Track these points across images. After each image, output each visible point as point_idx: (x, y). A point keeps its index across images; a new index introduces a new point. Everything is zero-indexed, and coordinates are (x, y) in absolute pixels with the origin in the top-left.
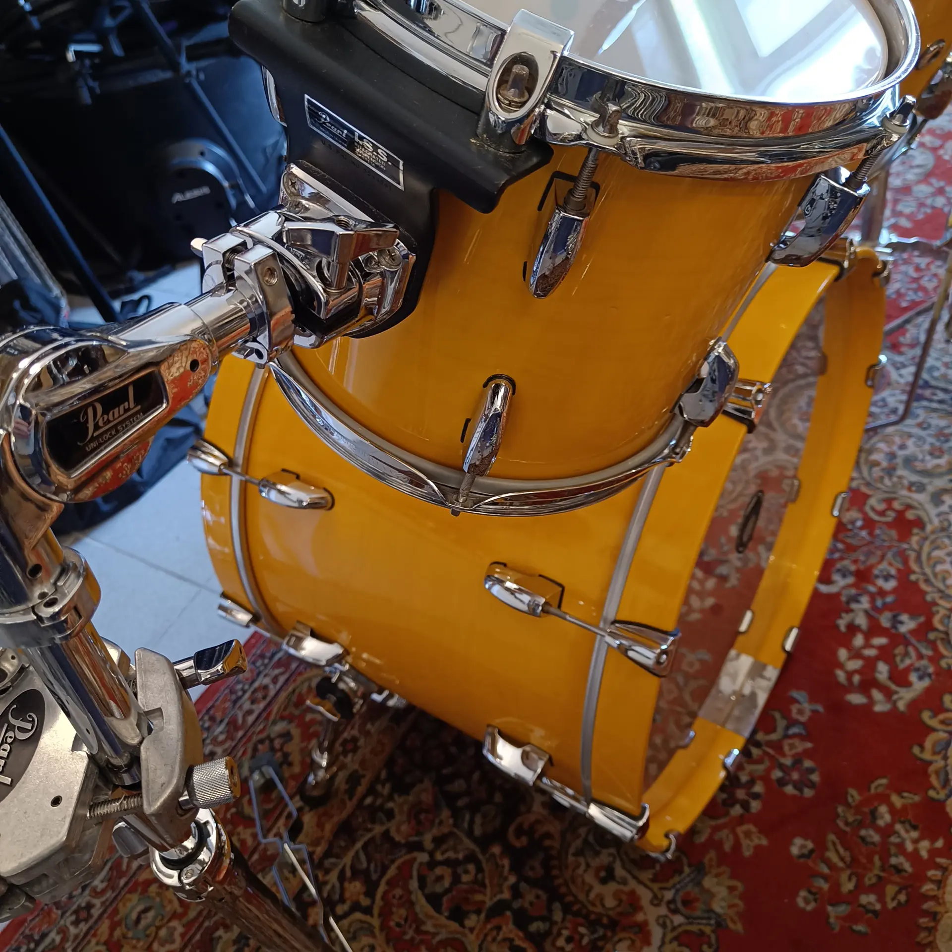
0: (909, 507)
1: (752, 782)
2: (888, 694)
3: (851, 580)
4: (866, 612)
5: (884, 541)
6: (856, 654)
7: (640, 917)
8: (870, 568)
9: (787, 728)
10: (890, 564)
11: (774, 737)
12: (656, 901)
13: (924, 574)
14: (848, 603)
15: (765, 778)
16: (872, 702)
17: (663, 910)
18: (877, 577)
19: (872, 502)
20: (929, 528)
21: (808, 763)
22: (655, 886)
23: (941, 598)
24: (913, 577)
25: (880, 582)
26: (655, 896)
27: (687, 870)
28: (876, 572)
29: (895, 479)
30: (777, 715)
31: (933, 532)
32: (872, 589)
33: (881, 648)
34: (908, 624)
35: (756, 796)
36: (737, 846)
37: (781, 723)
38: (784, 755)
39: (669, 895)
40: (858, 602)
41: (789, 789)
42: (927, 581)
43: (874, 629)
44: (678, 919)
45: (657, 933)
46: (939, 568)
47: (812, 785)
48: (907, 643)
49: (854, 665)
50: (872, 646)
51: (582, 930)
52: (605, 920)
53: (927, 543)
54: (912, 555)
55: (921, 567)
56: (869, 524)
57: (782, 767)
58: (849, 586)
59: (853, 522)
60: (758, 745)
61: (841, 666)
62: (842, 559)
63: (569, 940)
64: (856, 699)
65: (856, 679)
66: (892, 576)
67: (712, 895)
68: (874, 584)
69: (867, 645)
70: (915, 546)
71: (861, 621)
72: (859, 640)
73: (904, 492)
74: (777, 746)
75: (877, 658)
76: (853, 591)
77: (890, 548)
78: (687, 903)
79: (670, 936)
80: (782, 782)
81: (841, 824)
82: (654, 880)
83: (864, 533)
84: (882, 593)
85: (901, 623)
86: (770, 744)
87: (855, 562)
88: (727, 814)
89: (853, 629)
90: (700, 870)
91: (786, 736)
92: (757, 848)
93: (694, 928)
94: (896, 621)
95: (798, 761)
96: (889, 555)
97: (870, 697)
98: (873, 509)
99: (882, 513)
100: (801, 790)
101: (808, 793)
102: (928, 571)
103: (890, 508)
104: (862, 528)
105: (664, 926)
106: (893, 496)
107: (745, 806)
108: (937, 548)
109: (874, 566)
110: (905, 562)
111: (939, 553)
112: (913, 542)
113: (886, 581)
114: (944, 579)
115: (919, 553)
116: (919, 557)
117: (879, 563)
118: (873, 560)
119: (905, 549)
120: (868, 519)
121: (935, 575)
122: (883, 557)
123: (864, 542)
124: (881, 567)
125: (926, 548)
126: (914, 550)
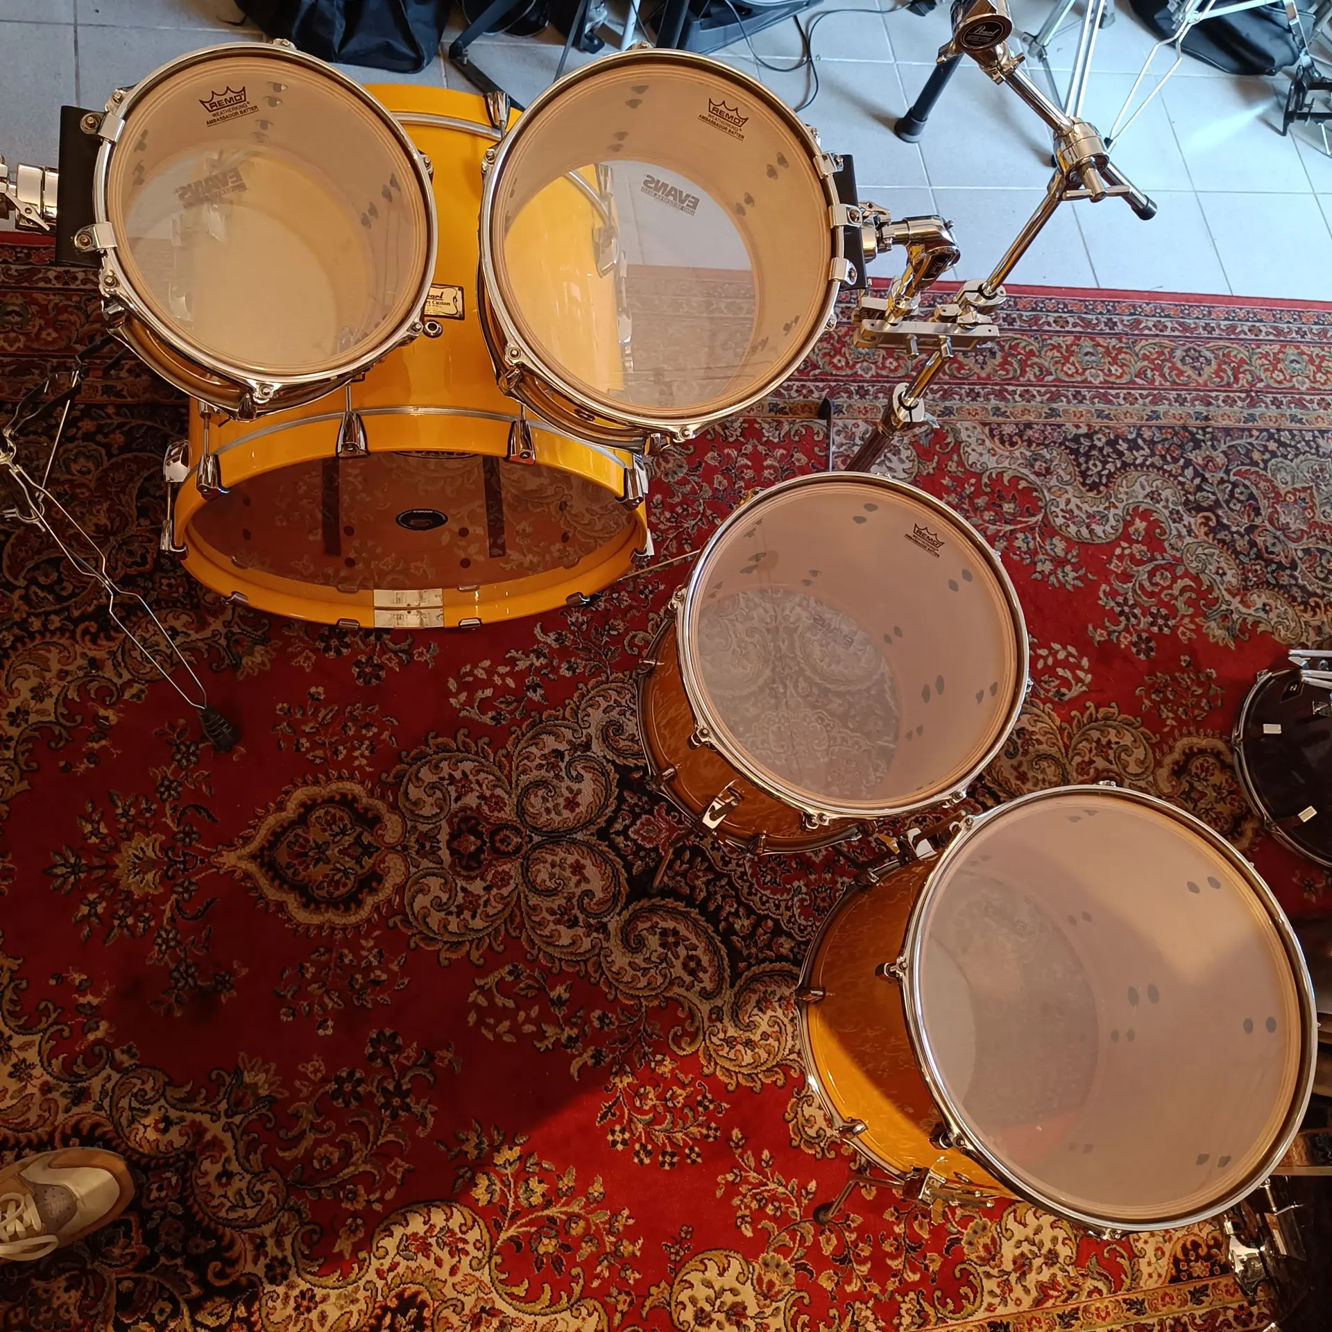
1: (347, 646)
2: (469, 702)
3: (555, 645)
4: (532, 664)
5: (606, 656)
6: (490, 672)
7: (211, 620)
8: (572, 654)
9: (402, 651)
10: (585, 667)
11: (391, 645)
12: (227, 624)
13: (588, 692)
14: (533, 651)
15: (355, 653)
16: (455, 695)
17: (223, 631)
18: (569, 662)
19: (641, 634)
21: (382, 674)
22: (236, 619)
23: (572, 709)
24: (581, 685)
25: (564, 666)
26: (229, 623)
27: (259, 633)
28: (573, 660)
30: (409, 641)
32: (555, 663)
33: (505, 685)
34: (536, 696)
35: (338, 652)
36: (296, 655)
37: (404, 646)
38: (380, 657)
39: (236, 630)
40: (538, 658)
41: (355, 670)
42: (583, 696)
43: (519, 676)
44: (223, 642)
45: (207, 633)
46: (601, 699)
47: (368, 682)
48: (519, 701)
49: (480, 673)
50: (503, 680)
51: (181, 590)
52: (196, 600)
53: (621, 684)
54: (602, 678)
55: (593, 688)
56: (619, 639)
57: (370, 658)
58: (549, 646)
59: (613, 628)
60: (378, 638)
61: (475, 666)
62: (572, 633)
63: (169, 585)
64: (452, 685)
65: (471, 679)
66: (574, 672)
67: (252, 654)
68: (560, 663)
69: (502, 676)
70: (611, 678)
71: (522, 665)
72: (502, 670)
74: (384, 650)
75: (495, 686)
76: (546, 651)
77: (601, 661)
78: (237, 642)
79: (209, 641)
80: (358, 664)
81: (349, 709)
82: (240, 616)
83: (605, 639)
84: (555, 670)
85: (535, 691)
86: (383, 645)
87: (574, 642)
88: (315, 640)
89: (513, 662)
90: (264, 641)
91: (395, 653)
92: (302, 668)
93: (223, 653)
94: (534, 688)
95: (381, 667)
96: (592, 663)
97: (459, 692)
98: (635, 636)
99: (632, 645)
100: (359, 677)
101: (360, 682)
102: (592, 693)
103: (641, 649)
104: (609, 635)
105: (213, 636)
107: (328, 649)
108: (619, 693)
109: (577, 656)
110: (593, 675)
111: (614, 695)
112: (615, 675)
113: (568, 669)
114: (591, 706)
115: (607, 682)
116: (602, 683)
117: (582, 659)
118: (582, 654)
119: (605, 672)
120: (621, 636)
121: (591, 699)
122: (590, 660)
123: (597, 642)
124: (579, 661)
125: (614, 685)
126: (608, 678)
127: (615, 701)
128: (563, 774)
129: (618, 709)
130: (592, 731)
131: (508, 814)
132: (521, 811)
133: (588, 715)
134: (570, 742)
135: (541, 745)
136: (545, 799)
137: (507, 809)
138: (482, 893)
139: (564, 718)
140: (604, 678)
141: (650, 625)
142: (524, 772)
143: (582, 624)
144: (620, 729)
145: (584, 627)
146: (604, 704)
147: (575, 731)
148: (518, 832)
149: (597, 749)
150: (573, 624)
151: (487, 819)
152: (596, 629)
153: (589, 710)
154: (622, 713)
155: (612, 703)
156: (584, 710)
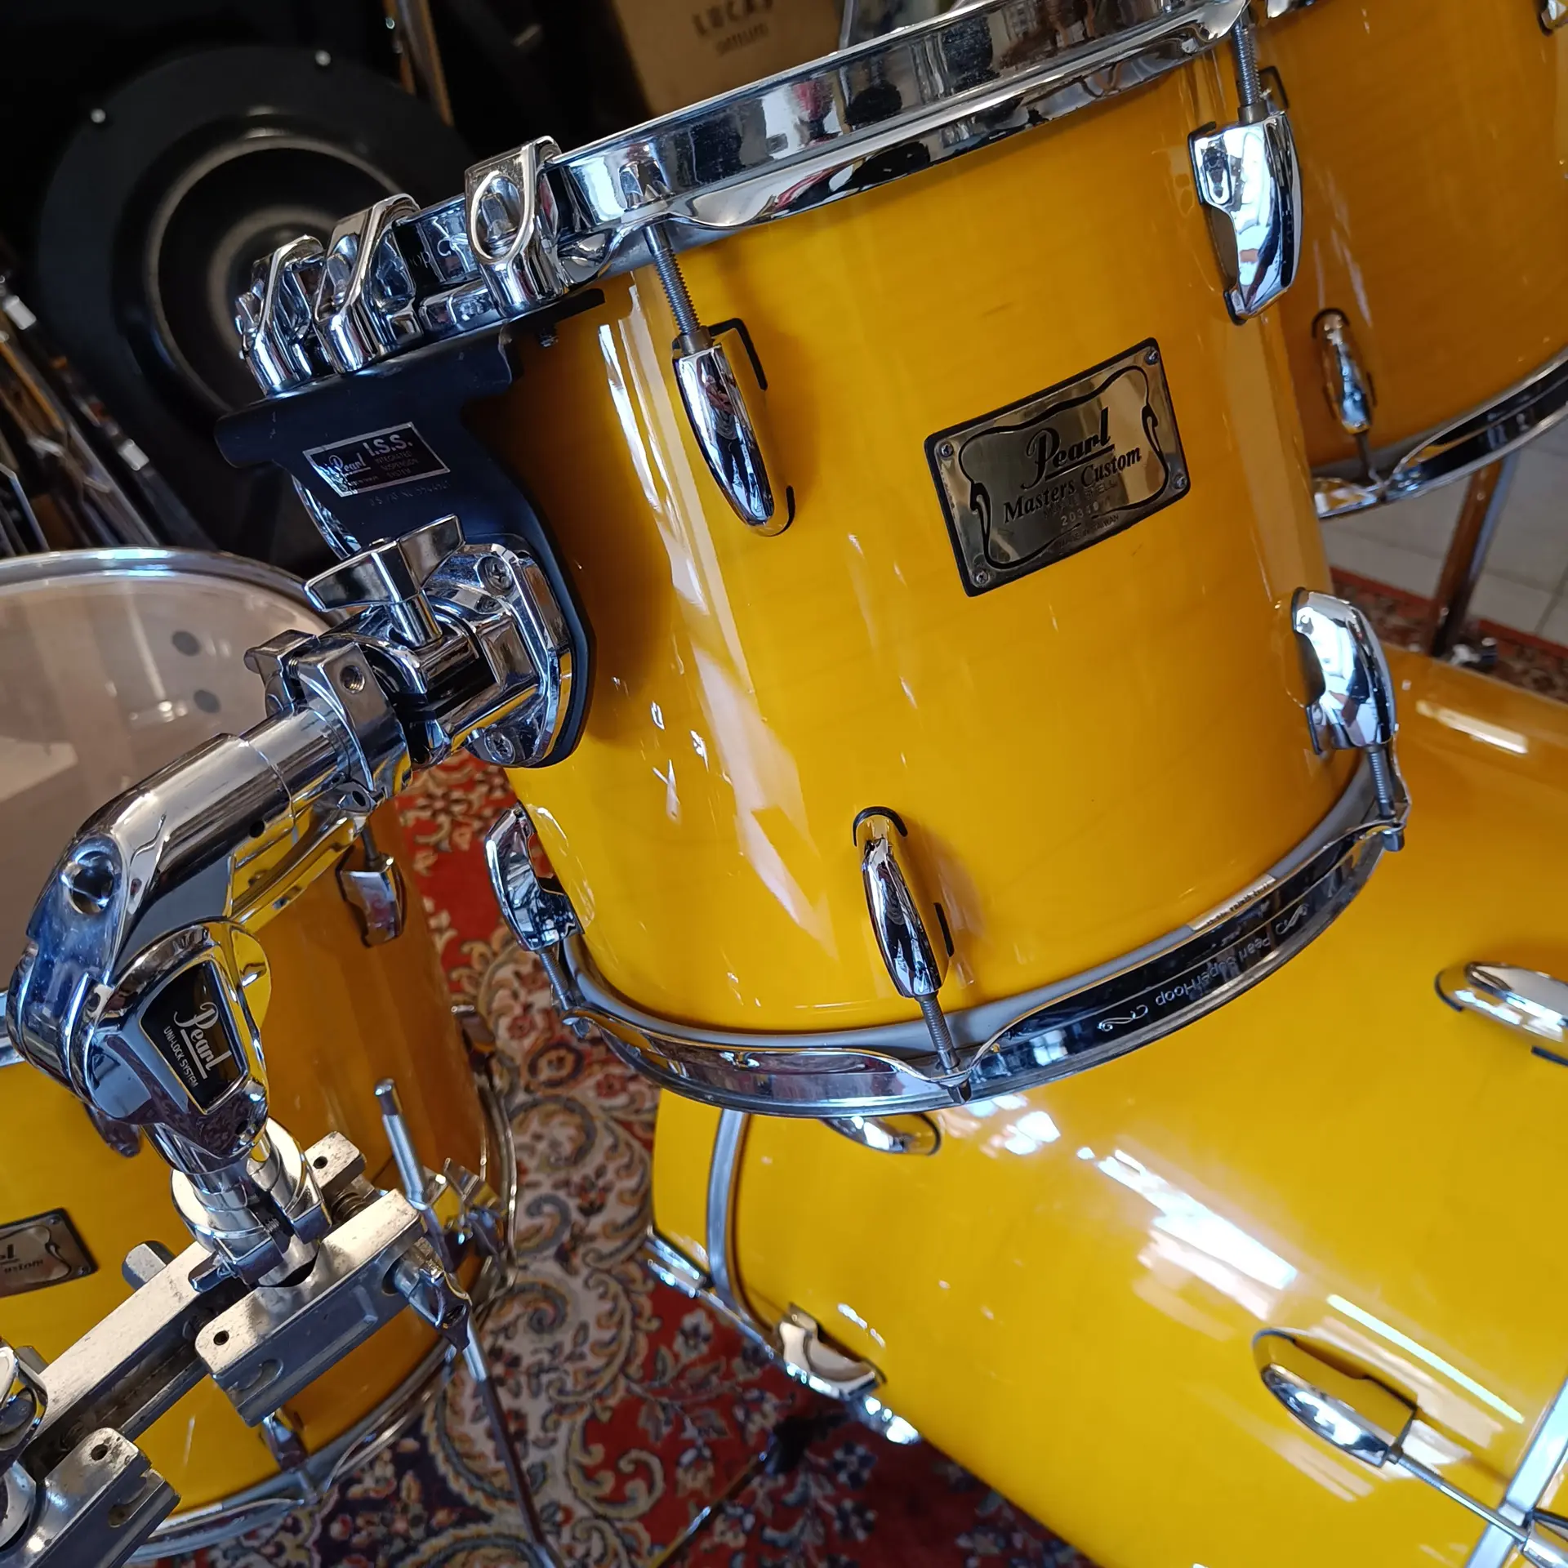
0: (589, 1474)
5: (664, 1408)
8: (713, 1355)
10: (676, 1357)
13: (635, 1328)
18: (706, 1339)
19: (644, 1504)
20: (582, 1417)
23: (633, 1281)
24: (655, 1325)
28: (704, 1348)
29: (580, 1551)
31: (580, 1406)
42: (637, 1314)
46: (607, 1335)
53: (599, 1388)
54: (634, 1370)
55: (633, 1341)
56: (670, 1455)
59: (699, 1462)
62: (747, 1386)
66: (686, 1335)
70: (622, 1383)
73: (581, 1511)
77: (663, 1391)
83: (691, 1432)
87: (729, 1375)
96: (671, 1373)
98: (651, 1488)
99: (642, 1470)
102: (627, 1333)
103: (622, 1479)
104: (691, 1444)
106: (601, 1509)
108: (590, 1373)
109: (703, 1360)
110: (652, 1357)
111: (593, 1362)
112: (621, 1393)
113: (696, 1330)
114: (611, 1314)
115: (623, 1369)
116: (628, 1361)
117: (692, 1364)
118: (699, 1372)
119: (640, 1381)
120: (670, 1462)
121: (621, 1323)
122: (681, 1375)
123: (698, 1412)
124: (694, 1355)
125: (607, 1377)
126: (627, 1377)
127: (582, 1357)
128: (562, 1194)
129: (568, 1349)
130: (576, 1283)
131: (585, 1091)
132: (571, 1107)
133: (602, 1297)
134: (592, 1238)
135: (627, 1197)
136: (555, 1145)
137: (591, 1094)
138: (531, 999)
139: (631, 1258)
140: (632, 1370)
141: (645, 1537)
142: (614, 1147)
143: (748, 1415)
144: (539, 1326)
145: (740, 1414)
146: (595, 1334)
147: (601, 1257)
148: (553, 1083)
149: (546, 1268)
150: (761, 1399)
151: (604, 1063)
152: (720, 1432)
153: (607, 1306)
154: (554, 1351)
155: (586, 1349)
156: (615, 1298)
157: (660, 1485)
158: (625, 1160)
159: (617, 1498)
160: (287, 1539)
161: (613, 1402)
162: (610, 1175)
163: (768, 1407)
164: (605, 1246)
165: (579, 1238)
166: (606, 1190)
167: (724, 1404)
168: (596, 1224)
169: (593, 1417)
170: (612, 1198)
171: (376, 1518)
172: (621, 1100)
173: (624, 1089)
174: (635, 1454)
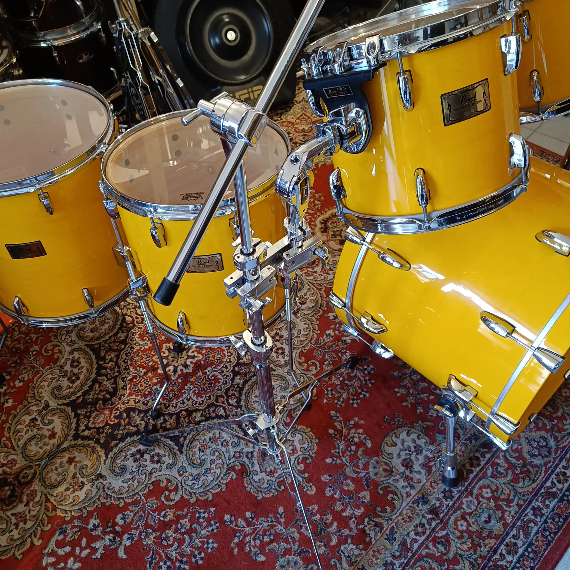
0: (300, 364)
3: (344, 338)
5: (320, 351)
8: (334, 340)
10: (324, 340)
13: (313, 332)
18: (332, 337)
19: (314, 372)
20: (299, 351)
23: (313, 321)
24: (319, 332)
25: (332, 334)
28: (331, 339)
31: (299, 348)
32: (337, 332)
42: (314, 329)
46: (306, 333)
53: (303, 345)
55: (313, 335)
56: (322, 362)
59: (329, 364)
62: (343, 349)
66: (326, 334)
68: (335, 334)
73: (298, 372)
77: (320, 347)
83: (327, 357)
84: (334, 330)
87: (338, 345)
96: (323, 344)
98: (316, 368)
99: (314, 364)
102: (311, 333)
103: (309, 366)
104: (327, 360)
106: (303, 372)
108: (301, 341)
109: (331, 342)
110: (318, 339)
111: (302, 339)
112: (309, 346)
113: (330, 334)
114: (307, 328)
115: (310, 341)
116: (311, 339)
117: (328, 342)
118: (330, 344)
119: (314, 344)
120: (322, 364)
121: (310, 330)
122: (325, 344)
123: (329, 353)
124: (329, 340)
125: (306, 342)
126: (311, 343)
127: (300, 337)
129: (295, 335)
130: (298, 320)
133: (305, 324)
134: (302, 310)
135: (312, 301)
139: (313, 316)
140: (312, 342)
142: (309, 289)
143: (342, 355)
145: (340, 355)
146: (303, 332)
147: (305, 315)
150: (346, 352)
152: (335, 358)
153: (306, 326)
155: (300, 335)
156: (308, 325)
157: (319, 368)
158: (312, 292)
159: (307, 370)
160: (224, 370)
161: (307, 348)
162: (308, 296)
163: (347, 354)
164: (306, 312)
165: (299, 310)
166: (307, 299)
167: (336, 352)
168: (304, 307)
169: (302, 351)
170: (308, 301)
171: (247, 367)
172: (312, 277)
173: (313, 275)
174: (312, 361)
